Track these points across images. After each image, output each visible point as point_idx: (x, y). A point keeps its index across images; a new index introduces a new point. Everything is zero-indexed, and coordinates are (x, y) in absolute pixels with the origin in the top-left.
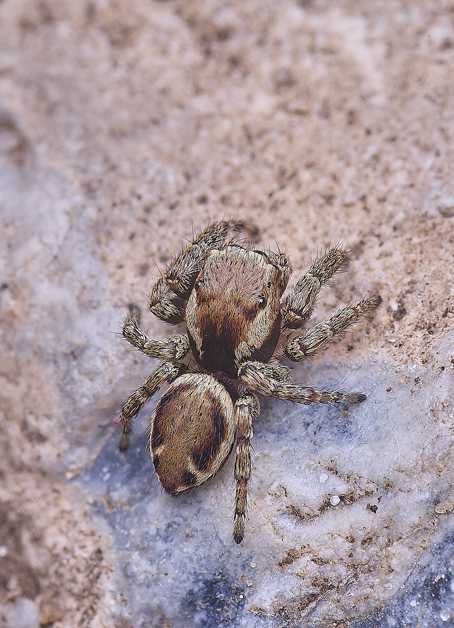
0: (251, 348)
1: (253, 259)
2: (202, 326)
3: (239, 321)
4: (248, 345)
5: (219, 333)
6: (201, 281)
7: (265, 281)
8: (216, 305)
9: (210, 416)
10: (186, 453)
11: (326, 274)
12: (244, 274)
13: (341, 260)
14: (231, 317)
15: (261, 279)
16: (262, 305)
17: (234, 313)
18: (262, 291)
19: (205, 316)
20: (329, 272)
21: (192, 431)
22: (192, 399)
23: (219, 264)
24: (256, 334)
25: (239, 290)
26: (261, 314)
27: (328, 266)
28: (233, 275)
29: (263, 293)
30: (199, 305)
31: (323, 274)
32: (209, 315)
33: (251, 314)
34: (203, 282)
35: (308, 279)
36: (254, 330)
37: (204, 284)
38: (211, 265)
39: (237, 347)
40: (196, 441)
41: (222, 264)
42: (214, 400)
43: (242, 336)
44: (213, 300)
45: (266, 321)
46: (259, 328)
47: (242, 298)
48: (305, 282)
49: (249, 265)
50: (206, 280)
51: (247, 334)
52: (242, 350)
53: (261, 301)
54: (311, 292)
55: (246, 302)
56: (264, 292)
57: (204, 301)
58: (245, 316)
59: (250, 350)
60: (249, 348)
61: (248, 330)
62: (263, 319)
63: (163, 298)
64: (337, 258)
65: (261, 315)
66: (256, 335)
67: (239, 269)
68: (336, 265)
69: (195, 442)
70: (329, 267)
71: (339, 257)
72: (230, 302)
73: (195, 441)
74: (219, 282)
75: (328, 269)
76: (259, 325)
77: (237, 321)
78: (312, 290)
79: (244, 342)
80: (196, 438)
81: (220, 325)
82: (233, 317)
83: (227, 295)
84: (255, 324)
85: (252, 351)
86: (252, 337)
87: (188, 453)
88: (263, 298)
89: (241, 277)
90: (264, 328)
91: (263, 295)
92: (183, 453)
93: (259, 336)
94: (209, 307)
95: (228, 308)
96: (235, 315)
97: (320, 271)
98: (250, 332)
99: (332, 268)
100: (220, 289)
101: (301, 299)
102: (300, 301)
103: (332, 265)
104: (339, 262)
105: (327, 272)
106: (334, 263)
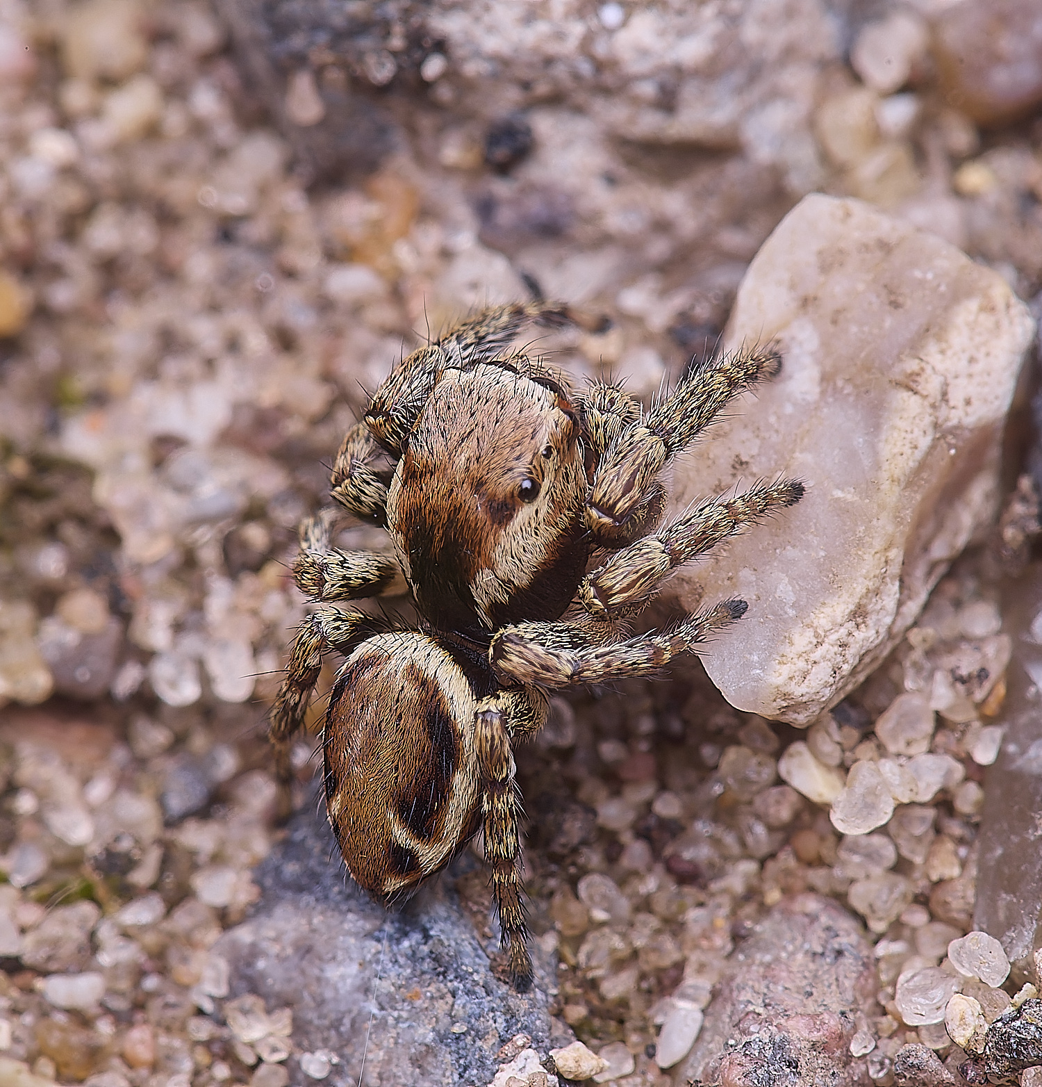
0: (505, 585)
1: (524, 395)
2: (407, 530)
3: (477, 524)
4: (496, 577)
5: (437, 547)
7: (539, 442)
8: (434, 486)
9: (420, 717)
10: (383, 804)
11: (684, 429)
12: (498, 424)
13: (722, 393)
14: (461, 516)
15: (532, 439)
16: (529, 495)
17: (469, 508)
18: (531, 464)
19: (413, 509)
20: (692, 422)
21: (387, 755)
22: (379, 685)
23: (454, 399)
24: (514, 555)
25: (483, 459)
26: (524, 514)
27: (689, 409)
28: (476, 426)
29: (532, 468)
30: (405, 484)
31: (677, 427)
32: (420, 506)
33: (502, 511)
35: (636, 440)
36: (509, 545)
37: (417, 440)
39: (475, 580)
40: (398, 776)
41: (458, 401)
42: (429, 688)
43: (483, 557)
44: (431, 475)
45: (537, 529)
46: (520, 542)
47: (487, 477)
48: (629, 446)
49: (513, 408)
50: (422, 431)
51: (494, 553)
52: (486, 589)
53: (527, 484)
54: (639, 467)
55: (493, 486)
56: (534, 467)
57: (413, 476)
58: (489, 516)
59: (505, 589)
60: (500, 584)
61: (495, 544)
62: (530, 523)
63: (358, 467)
64: (713, 390)
65: (525, 516)
66: (513, 557)
67: (491, 413)
68: (711, 406)
69: (397, 778)
70: (691, 411)
72: (463, 483)
73: (396, 775)
74: (446, 439)
75: (689, 417)
76: (521, 536)
77: (474, 524)
78: (640, 464)
79: (487, 571)
81: (441, 532)
82: (466, 515)
83: (459, 467)
84: (511, 533)
85: (509, 590)
86: (504, 561)
87: (387, 804)
88: (532, 480)
89: (491, 431)
90: (533, 544)
91: (531, 473)
92: (376, 803)
93: (520, 560)
94: (421, 489)
95: (457, 495)
96: (470, 511)
97: (668, 422)
98: (498, 550)
99: (697, 414)
100: (446, 454)
101: (614, 482)
102: (612, 485)
103: (699, 408)
104: (716, 398)
105: (685, 423)
106: (704, 403)
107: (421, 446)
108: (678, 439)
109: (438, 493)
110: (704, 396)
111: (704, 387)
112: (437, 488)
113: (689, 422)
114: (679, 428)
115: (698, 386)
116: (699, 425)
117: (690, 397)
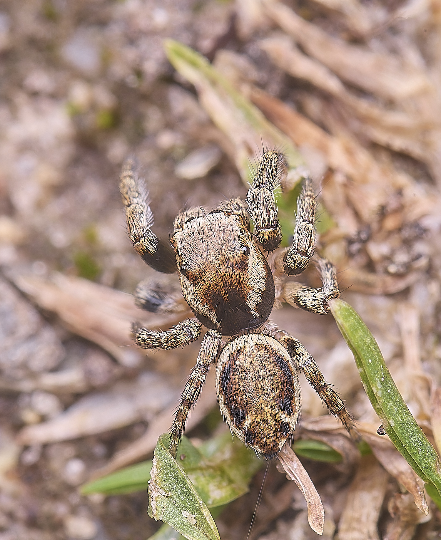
0: (259, 293)
1: (215, 221)
2: (209, 300)
4: (255, 292)
5: (225, 297)
6: (184, 265)
7: (236, 231)
8: (209, 276)
9: (273, 362)
11: (270, 179)
12: (215, 236)
13: (275, 158)
14: (228, 278)
15: (233, 232)
16: (247, 252)
17: (229, 273)
18: (240, 241)
19: (206, 290)
21: (267, 385)
22: (249, 360)
23: (190, 241)
25: (221, 252)
26: (251, 260)
27: (267, 171)
28: (208, 243)
30: (194, 285)
32: (208, 288)
33: (243, 265)
34: (186, 264)
35: (257, 194)
36: (253, 277)
37: (189, 265)
38: (183, 246)
39: (248, 299)
40: (275, 391)
41: (192, 240)
42: (266, 348)
43: (247, 287)
44: (205, 273)
45: (257, 263)
47: (228, 257)
48: (256, 198)
49: (215, 227)
50: (187, 261)
51: (250, 283)
53: (244, 249)
55: (233, 258)
56: (242, 241)
57: (197, 279)
58: (239, 270)
59: (259, 295)
60: (257, 294)
61: (248, 279)
62: (254, 263)
64: (271, 159)
66: (257, 280)
67: (209, 235)
70: (268, 171)
71: (271, 157)
72: (220, 266)
73: (273, 392)
75: (269, 174)
76: (254, 270)
77: (235, 278)
79: (251, 292)
80: (273, 389)
81: (224, 291)
82: (230, 276)
83: (213, 262)
84: (251, 271)
85: (261, 295)
86: (255, 283)
87: (274, 406)
88: (245, 246)
89: (215, 240)
90: (260, 270)
91: (243, 244)
92: (269, 409)
93: (259, 279)
94: (204, 281)
95: (220, 272)
96: (230, 274)
97: (263, 180)
98: (251, 281)
99: (271, 171)
100: (205, 261)
101: (262, 214)
102: (262, 216)
103: (270, 168)
104: (274, 161)
105: (269, 177)
106: (271, 165)
107: (192, 266)
108: (270, 184)
109: (212, 277)
110: (270, 163)
111: (267, 160)
112: (210, 276)
113: (270, 176)
114: (268, 180)
115: (265, 161)
116: (275, 175)
117: (264, 166)
